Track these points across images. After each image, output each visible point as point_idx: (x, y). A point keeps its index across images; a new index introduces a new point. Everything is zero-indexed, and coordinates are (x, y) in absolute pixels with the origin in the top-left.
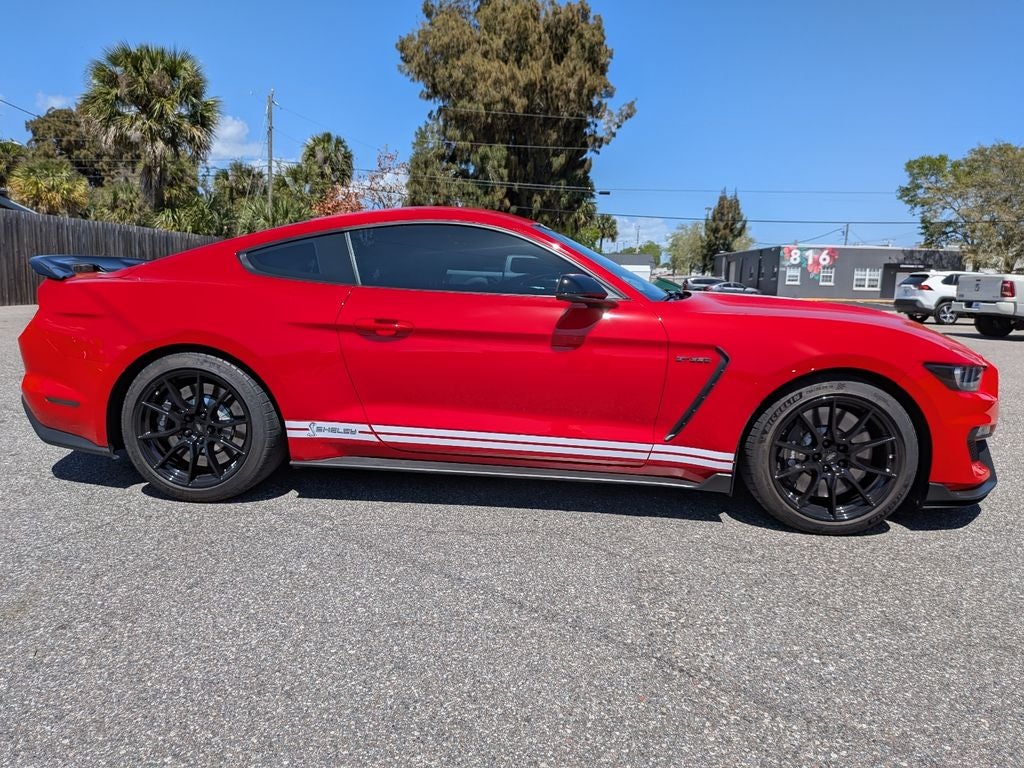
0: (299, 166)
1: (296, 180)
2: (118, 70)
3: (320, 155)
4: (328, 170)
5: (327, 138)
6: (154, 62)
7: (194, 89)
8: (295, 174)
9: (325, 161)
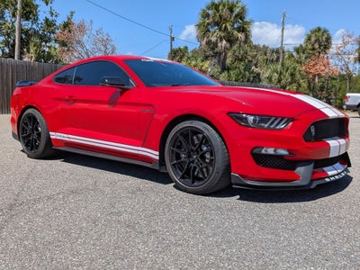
0: (301, 46)
1: (298, 53)
2: (210, 12)
3: (313, 39)
4: (317, 46)
5: (319, 29)
6: (224, 6)
7: (240, 16)
8: (297, 50)
9: (316, 41)
